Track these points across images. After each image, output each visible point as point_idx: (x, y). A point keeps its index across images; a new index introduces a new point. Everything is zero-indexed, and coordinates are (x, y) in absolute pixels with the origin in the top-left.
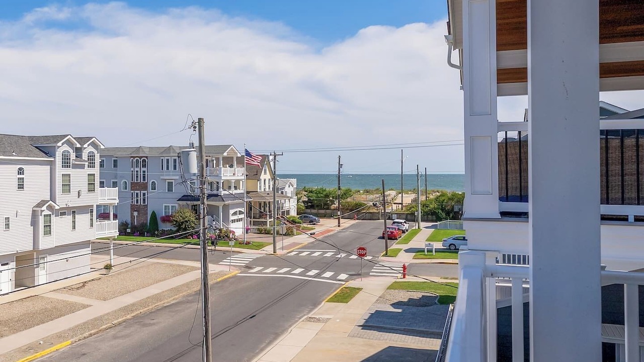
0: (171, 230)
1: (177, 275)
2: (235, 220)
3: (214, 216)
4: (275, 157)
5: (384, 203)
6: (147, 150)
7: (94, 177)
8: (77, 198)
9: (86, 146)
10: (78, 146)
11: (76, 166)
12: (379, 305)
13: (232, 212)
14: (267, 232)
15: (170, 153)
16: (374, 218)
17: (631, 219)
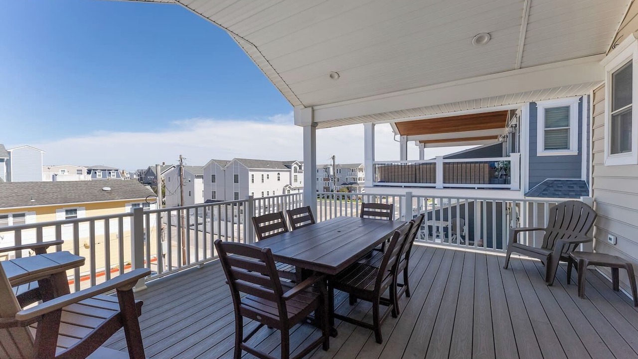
6: (341, 166)
10: (300, 165)
11: (299, 172)
13: (362, 189)
17: (476, 188)
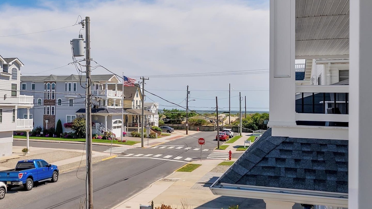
0: (71, 132)
1: (74, 157)
2: (116, 127)
3: (102, 124)
4: (144, 80)
5: (218, 121)
7: (16, 86)
8: (3, 99)
9: (10, 63)
12: (213, 173)
14: (138, 136)
15: (71, 79)
16: (211, 130)
